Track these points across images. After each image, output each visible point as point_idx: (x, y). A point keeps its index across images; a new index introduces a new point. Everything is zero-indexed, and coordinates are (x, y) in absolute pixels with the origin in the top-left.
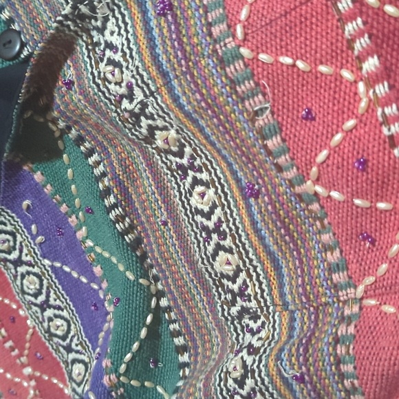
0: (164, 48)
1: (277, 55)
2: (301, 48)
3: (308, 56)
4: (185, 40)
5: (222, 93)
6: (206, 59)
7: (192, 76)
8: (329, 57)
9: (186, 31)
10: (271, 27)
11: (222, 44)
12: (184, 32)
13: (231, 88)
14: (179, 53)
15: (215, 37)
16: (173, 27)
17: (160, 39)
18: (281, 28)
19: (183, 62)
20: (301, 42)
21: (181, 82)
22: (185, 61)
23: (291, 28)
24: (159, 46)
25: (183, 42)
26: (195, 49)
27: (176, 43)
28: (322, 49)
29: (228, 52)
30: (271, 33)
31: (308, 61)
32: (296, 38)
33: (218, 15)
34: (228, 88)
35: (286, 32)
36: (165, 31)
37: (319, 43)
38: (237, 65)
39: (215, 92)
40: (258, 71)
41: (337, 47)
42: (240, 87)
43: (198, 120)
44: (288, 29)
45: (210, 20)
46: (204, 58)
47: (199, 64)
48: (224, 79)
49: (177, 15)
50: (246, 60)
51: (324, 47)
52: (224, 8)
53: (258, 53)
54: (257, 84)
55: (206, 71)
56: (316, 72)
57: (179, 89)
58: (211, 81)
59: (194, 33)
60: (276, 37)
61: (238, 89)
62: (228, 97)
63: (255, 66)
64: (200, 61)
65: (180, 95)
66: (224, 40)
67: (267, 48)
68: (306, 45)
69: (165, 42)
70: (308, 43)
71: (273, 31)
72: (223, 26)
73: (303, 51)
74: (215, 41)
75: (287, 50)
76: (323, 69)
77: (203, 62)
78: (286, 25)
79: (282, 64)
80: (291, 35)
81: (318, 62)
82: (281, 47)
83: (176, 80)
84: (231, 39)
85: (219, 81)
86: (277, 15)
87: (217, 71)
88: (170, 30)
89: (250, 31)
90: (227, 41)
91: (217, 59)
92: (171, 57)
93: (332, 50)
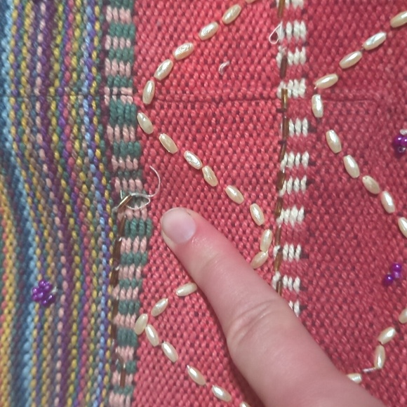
0: (16, 44)
1: (184, 145)
2: (218, 153)
3: (222, 167)
4: (57, 52)
5: (86, 154)
6: (80, 97)
7: (46, 107)
8: (246, 180)
9: (62, 40)
10: (193, 108)
11: (115, 90)
12: (59, 40)
13: (103, 153)
14: (39, 66)
15: (107, 74)
16: (42, 24)
17: (14, 28)
18: (205, 115)
19: (39, 81)
20: (222, 146)
21: (20, 106)
22: (43, 82)
23: (218, 122)
24: (9, 38)
25: (53, 54)
26: (68, 73)
27: (40, 50)
28: (242, 167)
29: (121, 107)
30: (189, 116)
31: (219, 173)
32: (218, 138)
33: (122, 47)
34: (98, 152)
35: (210, 124)
36: (27, 22)
37: (243, 158)
38: (125, 129)
39: (73, 147)
40: (149, 151)
41: (262, 174)
42: (117, 160)
43: (15, 167)
44: (213, 121)
45: (107, 47)
46: (77, 94)
47: (66, 98)
48: (97, 137)
49: (56, 10)
50: (139, 129)
51: (247, 165)
52: (134, 43)
53: (160, 131)
54: (141, 166)
55: (74, 113)
56: (222, 190)
57: (12, 113)
58: (75, 130)
59: (75, 50)
60: (193, 123)
61: (114, 160)
62: (91, 162)
63: (148, 144)
64: (69, 95)
65: (9, 121)
66: (119, 87)
67: (175, 130)
68: (226, 153)
69: (21, 37)
70: (230, 151)
71: (193, 113)
72: (126, 68)
73: (219, 158)
74: (104, 80)
75: (199, 147)
76: (232, 191)
77: (73, 98)
78: (214, 115)
79: (185, 161)
80: (214, 131)
81: (229, 180)
82: (194, 139)
83: (12, 100)
84: (130, 91)
85: (88, 136)
86: (208, 97)
87: (91, 121)
88: (35, 25)
89: (161, 97)
90: (124, 90)
91: (98, 106)
92: (23, 65)
93: (254, 175)
